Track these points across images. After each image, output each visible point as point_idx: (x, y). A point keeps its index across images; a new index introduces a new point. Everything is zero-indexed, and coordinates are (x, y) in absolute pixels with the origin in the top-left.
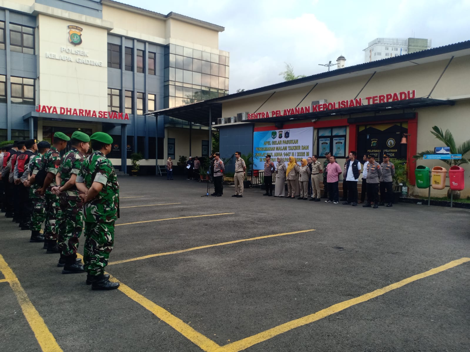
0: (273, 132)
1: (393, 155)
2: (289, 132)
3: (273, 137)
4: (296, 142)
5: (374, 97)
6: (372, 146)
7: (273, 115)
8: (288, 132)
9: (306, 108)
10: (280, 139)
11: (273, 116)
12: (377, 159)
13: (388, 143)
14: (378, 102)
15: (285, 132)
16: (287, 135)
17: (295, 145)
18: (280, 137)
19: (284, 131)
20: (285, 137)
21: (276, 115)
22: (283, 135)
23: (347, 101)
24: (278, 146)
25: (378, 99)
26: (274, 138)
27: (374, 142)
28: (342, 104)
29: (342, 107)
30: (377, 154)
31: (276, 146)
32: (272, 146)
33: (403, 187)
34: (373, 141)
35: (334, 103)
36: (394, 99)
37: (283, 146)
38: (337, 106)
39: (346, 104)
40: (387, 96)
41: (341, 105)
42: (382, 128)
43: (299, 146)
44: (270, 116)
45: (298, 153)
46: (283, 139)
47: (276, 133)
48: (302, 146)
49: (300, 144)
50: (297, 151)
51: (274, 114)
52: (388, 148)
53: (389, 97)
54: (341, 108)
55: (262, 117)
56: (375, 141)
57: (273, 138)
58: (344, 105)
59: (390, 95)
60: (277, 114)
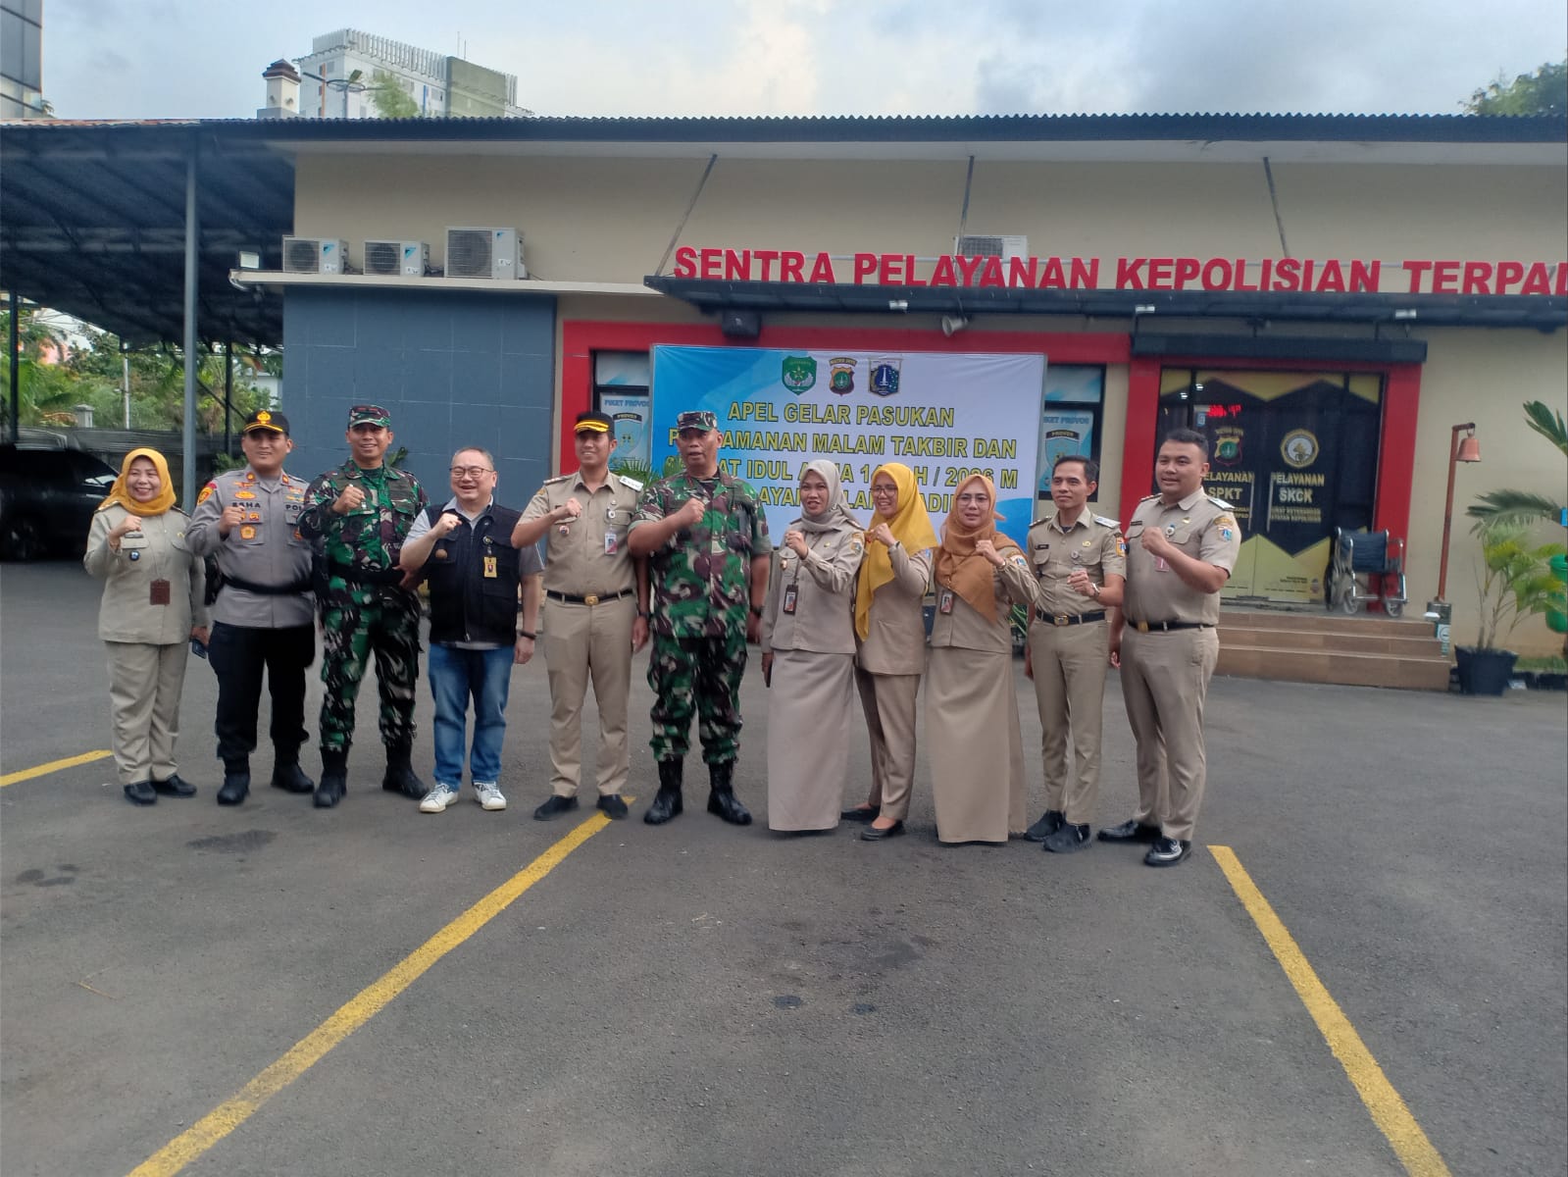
0: (790, 358)
1: (1308, 496)
2: (895, 366)
3: (792, 383)
4: (946, 417)
5: (1440, 266)
6: (1219, 458)
7: (859, 272)
8: (889, 368)
9: (1077, 264)
10: (837, 399)
11: (858, 278)
12: (1244, 510)
13: (1286, 449)
14: (1458, 286)
15: (875, 366)
16: (885, 381)
17: (931, 431)
18: (843, 385)
19: (864, 362)
20: (871, 390)
21: (883, 277)
22: (862, 380)
23: (1309, 265)
24: (829, 429)
25: (1460, 273)
26: (799, 390)
27: (1229, 439)
28: (1280, 271)
29: (1277, 285)
30: (1238, 490)
31: (810, 429)
32: (783, 427)
33: (1441, 626)
34: (1225, 435)
35: (1241, 264)
36: (1528, 286)
37: (854, 431)
38: (1252, 279)
39: (1300, 273)
40: (1503, 267)
41: (1274, 277)
42: (1266, 388)
43: (962, 442)
44: (844, 275)
45: (950, 470)
46: (862, 394)
47: (811, 367)
48: (979, 441)
49: (964, 428)
50: (945, 462)
51: (870, 270)
52: (1288, 470)
53: (1510, 273)
54: (1271, 288)
55: (784, 276)
56: (1232, 435)
57: (790, 388)
58: (1293, 278)
59: (1518, 269)
60: (886, 271)
